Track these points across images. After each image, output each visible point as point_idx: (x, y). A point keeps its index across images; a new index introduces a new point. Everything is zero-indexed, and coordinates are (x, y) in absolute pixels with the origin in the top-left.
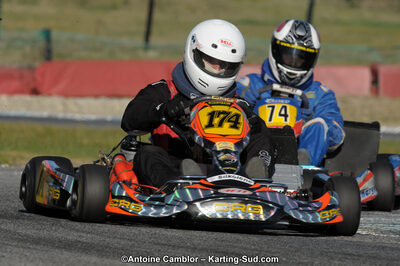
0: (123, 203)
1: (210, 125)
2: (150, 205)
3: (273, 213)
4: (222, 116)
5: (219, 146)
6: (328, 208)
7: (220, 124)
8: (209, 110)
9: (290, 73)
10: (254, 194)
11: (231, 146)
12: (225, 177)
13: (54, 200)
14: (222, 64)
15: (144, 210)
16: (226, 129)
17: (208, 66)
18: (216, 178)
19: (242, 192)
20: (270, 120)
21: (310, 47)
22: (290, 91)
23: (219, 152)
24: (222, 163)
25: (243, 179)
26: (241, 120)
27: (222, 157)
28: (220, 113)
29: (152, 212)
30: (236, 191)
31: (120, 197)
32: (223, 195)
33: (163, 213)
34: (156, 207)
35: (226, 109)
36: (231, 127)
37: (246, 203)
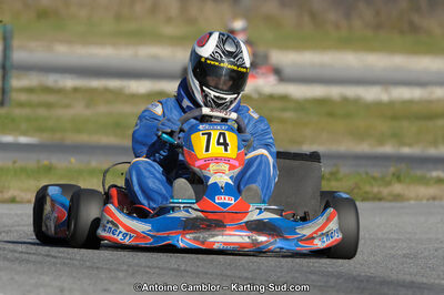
9: (218, 98)
20: (207, 150)
21: (242, 65)
22: (222, 115)
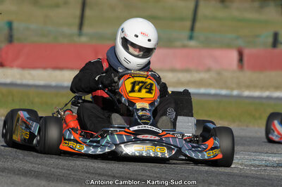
0: (71, 144)
1: (133, 90)
2: (90, 146)
3: (174, 153)
4: (141, 84)
5: (139, 105)
6: (212, 149)
7: (140, 90)
8: (132, 80)
10: (161, 139)
11: (146, 106)
12: (141, 127)
13: (25, 139)
14: (141, 48)
15: (85, 149)
16: (143, 94)
17: (131, 49)
18: (136, 128)
19: (153, 137)
23: (138, 110)
24: (140, 117)
25: (154, 129)
26: (154, 88)
27: (140, 113)
28: (139, 82)
29: (91, 151)
30: (149, 137)
31: (70, 140)
32: (140, 140)
33: (99, 151)
34: (94, 147)
35: (143, 79)
36: (147, 92)
37: (156, 145)
